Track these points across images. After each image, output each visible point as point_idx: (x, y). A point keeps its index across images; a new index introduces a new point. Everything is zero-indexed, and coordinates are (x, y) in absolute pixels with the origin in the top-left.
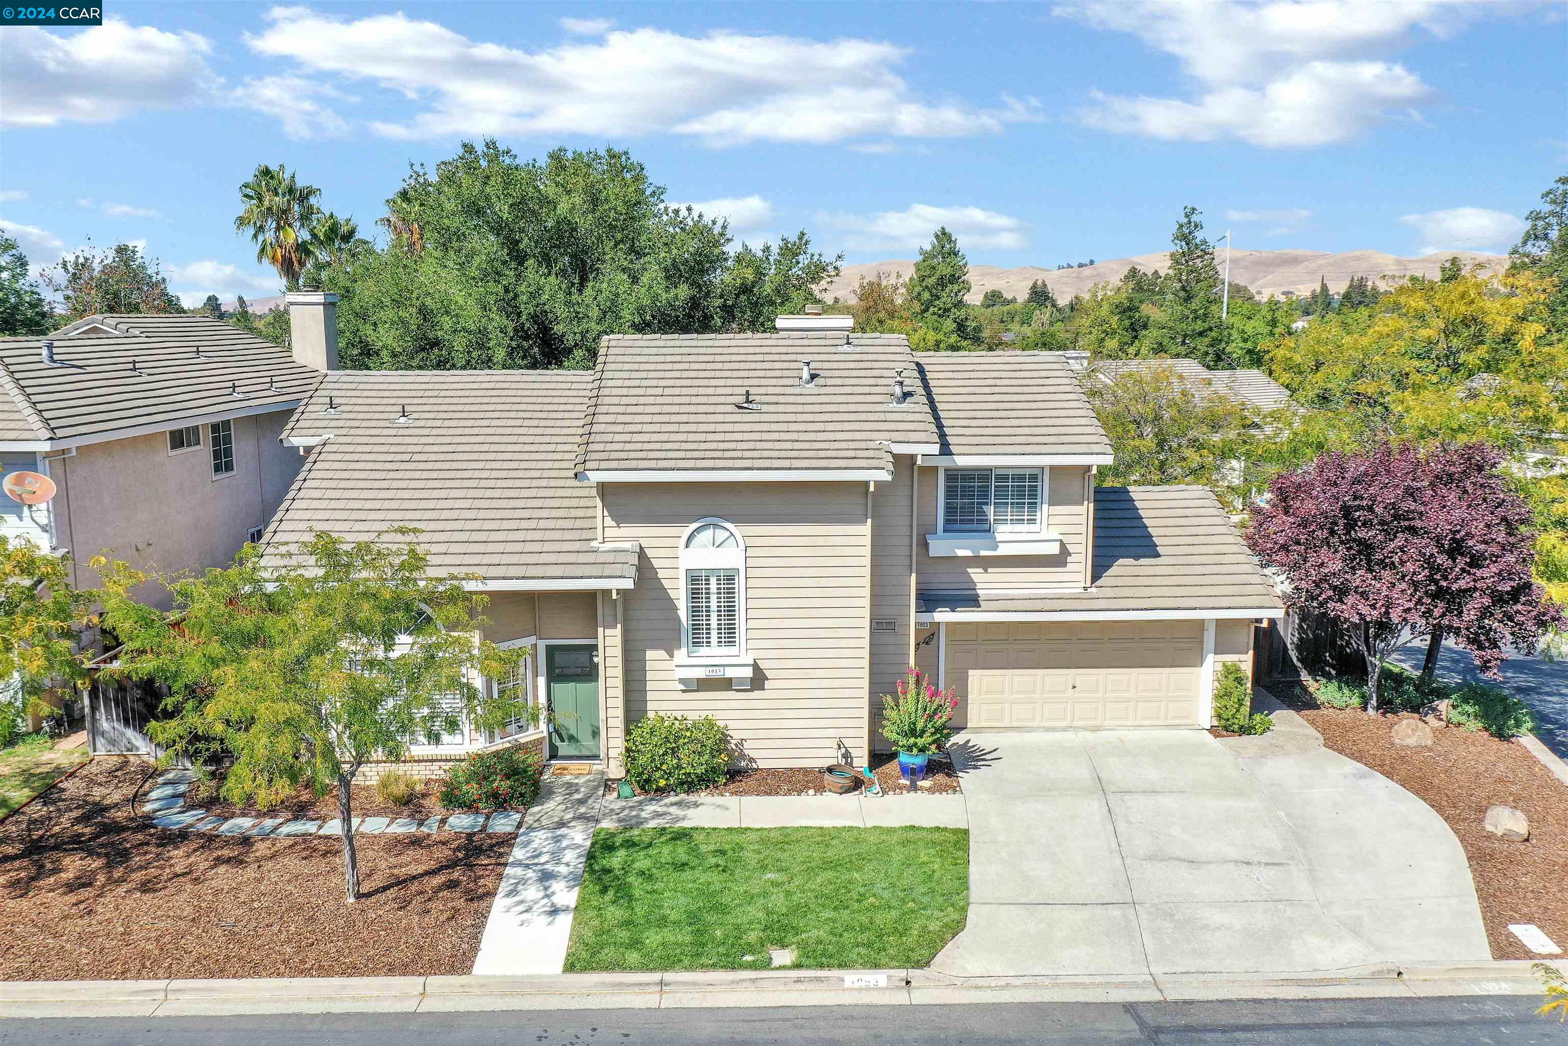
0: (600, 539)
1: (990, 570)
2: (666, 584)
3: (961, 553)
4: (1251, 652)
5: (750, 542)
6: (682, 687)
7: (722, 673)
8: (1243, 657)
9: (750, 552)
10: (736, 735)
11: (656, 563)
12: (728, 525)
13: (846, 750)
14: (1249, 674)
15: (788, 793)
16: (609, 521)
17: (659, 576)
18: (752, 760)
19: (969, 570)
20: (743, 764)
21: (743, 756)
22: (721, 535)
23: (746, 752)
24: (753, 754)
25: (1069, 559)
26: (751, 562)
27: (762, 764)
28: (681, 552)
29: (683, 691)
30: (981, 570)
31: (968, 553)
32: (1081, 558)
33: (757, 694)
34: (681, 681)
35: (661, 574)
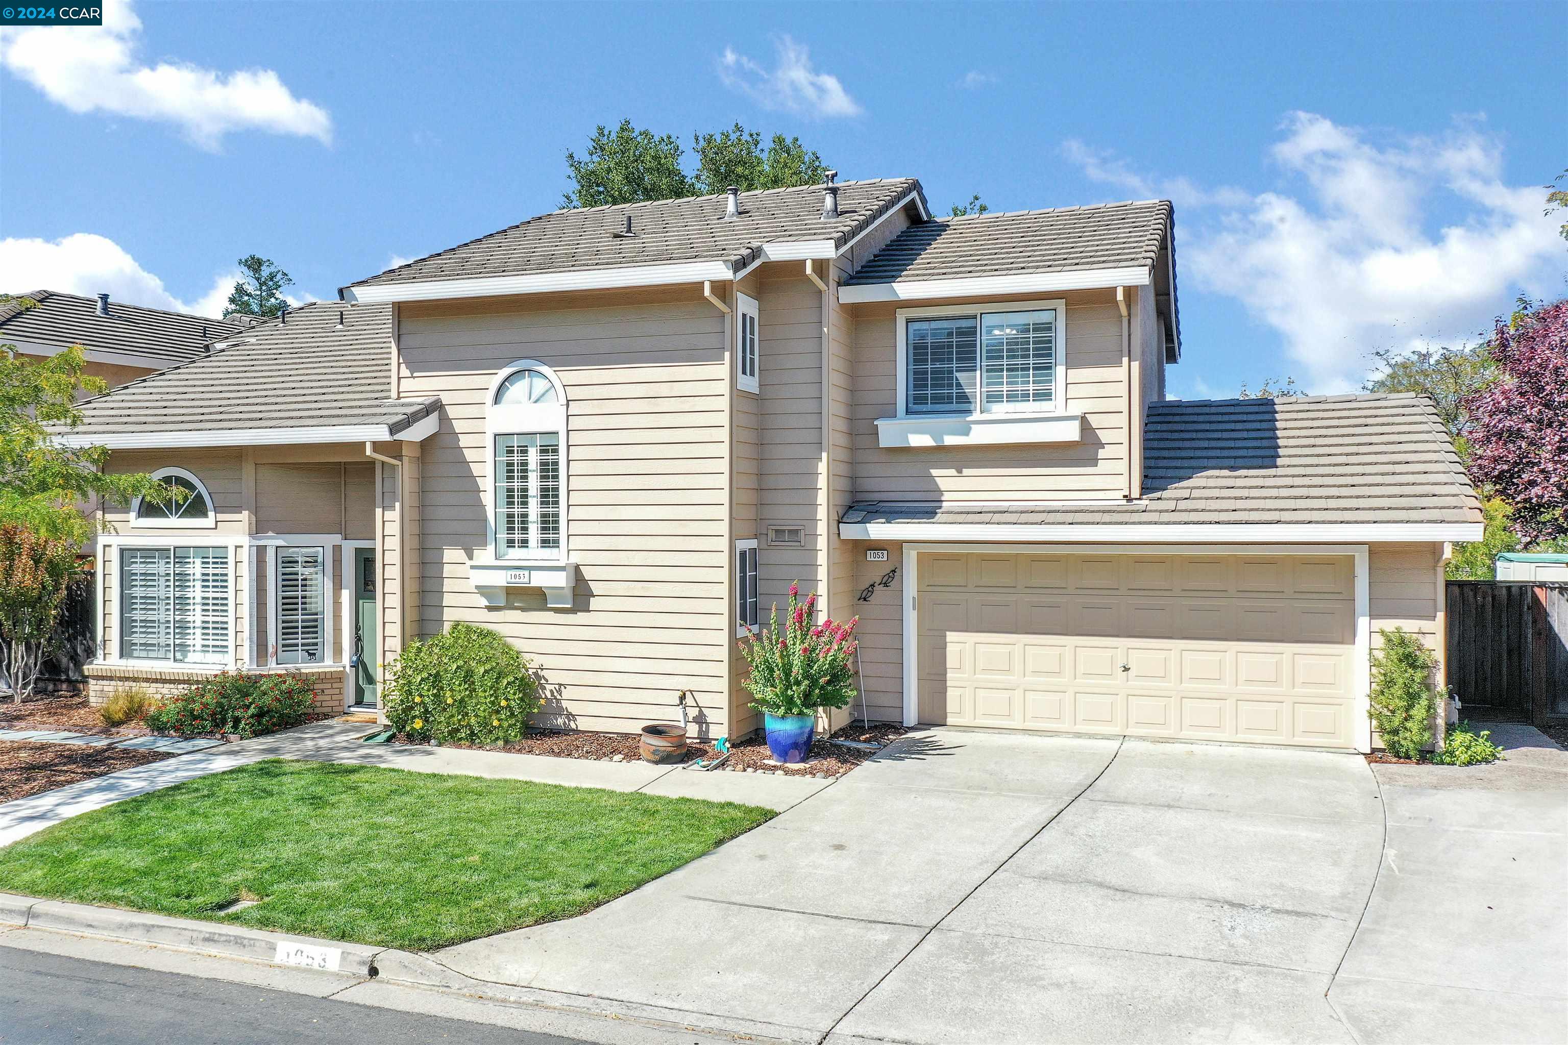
0: (394, 394)
1: (966, 472)
2: (469, 455)
3: (918, 440)
4: (1441, 616)
5: (573, 393)
6: (484, 602)
7: (526, 580)
8: (1426, 625)
9: (574, 408)
10: (553, 677)
11: (458, 426)
12: (544, 369)
13: (701, 712)
14: (1440, 655)
15: (587, 755)
16: (405, 372)
17: (461, 444)
18: (571, 716)
19: (934, 472)
20: (560, 721)
21: (560, 711)
22: (540, 385)
23: (565, 704)
24: (573, 708)
25: (1102, 453)
26: (575, 423)
27: (583, 724)
28: (489, 410)
29: (490, 609)
30: (953, 472)
31: (925, 441)
32: (1123, 451)
33: (581, 617)
34: (482, 590)
35: (464, 441)
